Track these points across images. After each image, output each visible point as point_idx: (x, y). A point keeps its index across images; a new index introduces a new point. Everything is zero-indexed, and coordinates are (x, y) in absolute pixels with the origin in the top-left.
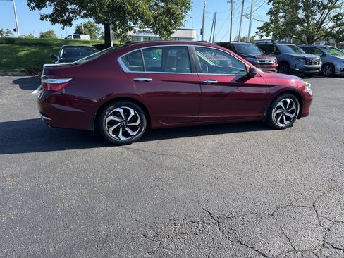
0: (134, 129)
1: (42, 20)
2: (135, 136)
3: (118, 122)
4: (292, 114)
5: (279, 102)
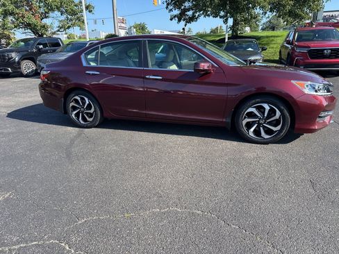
1: (171, 19)
2: (91, 122)
3: (78, 108)
4: (275, 126)
5: (250, 107)
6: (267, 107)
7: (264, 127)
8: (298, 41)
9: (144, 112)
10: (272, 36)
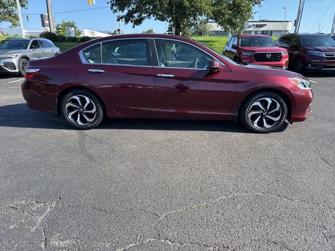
0: (90, 116)
2: (91, 123)
3: (76, 108)
4: (276, 116)
5: (255, 101)
6: (269, 101)
7: (266, 118)
8: (242, 45)
9: (153, 110)
10: (209, 41)
